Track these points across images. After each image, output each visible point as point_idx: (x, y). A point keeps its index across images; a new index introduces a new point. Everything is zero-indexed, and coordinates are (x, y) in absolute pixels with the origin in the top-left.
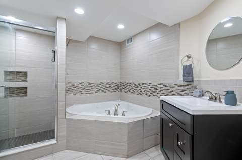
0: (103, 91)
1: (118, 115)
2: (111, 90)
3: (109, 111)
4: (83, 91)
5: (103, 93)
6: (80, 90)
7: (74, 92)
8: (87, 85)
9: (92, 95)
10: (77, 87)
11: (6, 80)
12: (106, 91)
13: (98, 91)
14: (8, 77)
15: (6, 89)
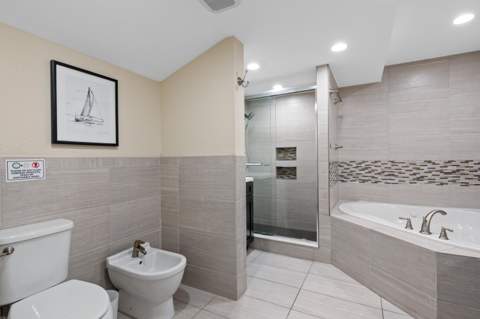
0: (431, 181)
1: (430, 233)
2: (462, 179)
3: (409, 221)
4: (380, 177)
5: (433, 185)
6: (373, 174)
7: (360, 177)
8: (389, 165)
9: (401, 186)
10: (366, 168)
11: (278, 159)
12: (444, 181)
13: (418, 179)
14: (281, 155)
15: (279, 168)
